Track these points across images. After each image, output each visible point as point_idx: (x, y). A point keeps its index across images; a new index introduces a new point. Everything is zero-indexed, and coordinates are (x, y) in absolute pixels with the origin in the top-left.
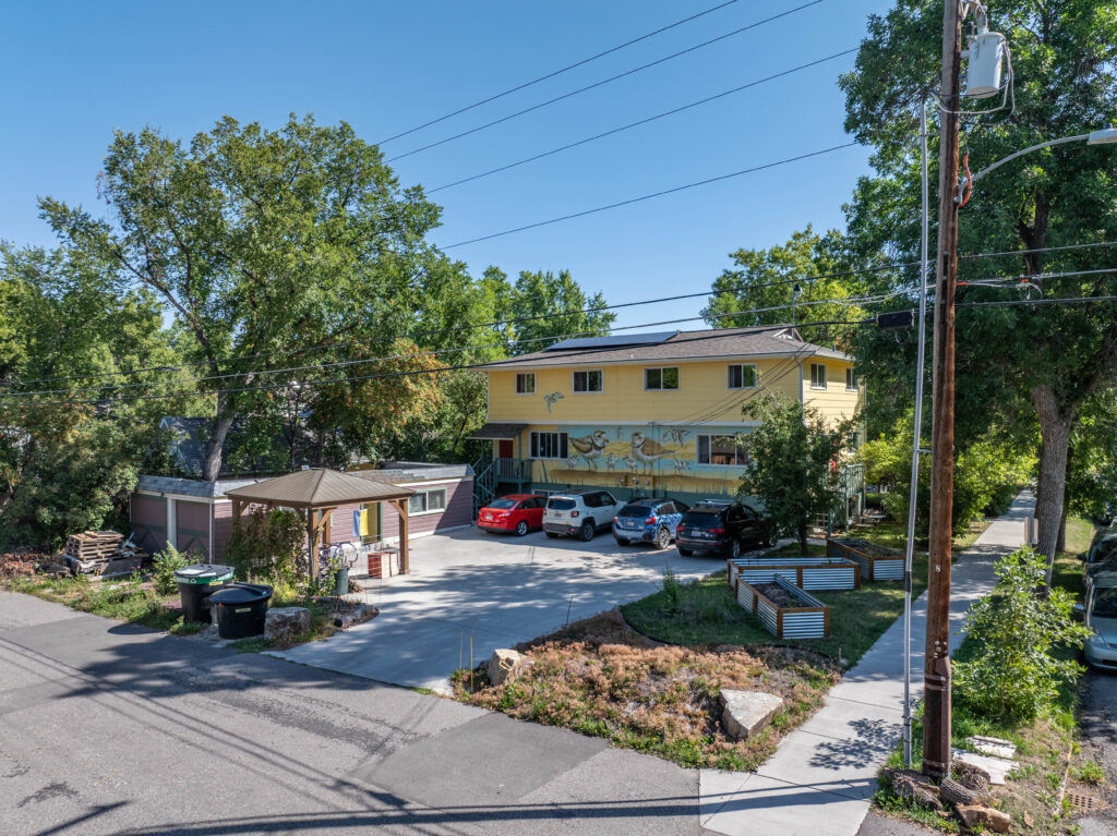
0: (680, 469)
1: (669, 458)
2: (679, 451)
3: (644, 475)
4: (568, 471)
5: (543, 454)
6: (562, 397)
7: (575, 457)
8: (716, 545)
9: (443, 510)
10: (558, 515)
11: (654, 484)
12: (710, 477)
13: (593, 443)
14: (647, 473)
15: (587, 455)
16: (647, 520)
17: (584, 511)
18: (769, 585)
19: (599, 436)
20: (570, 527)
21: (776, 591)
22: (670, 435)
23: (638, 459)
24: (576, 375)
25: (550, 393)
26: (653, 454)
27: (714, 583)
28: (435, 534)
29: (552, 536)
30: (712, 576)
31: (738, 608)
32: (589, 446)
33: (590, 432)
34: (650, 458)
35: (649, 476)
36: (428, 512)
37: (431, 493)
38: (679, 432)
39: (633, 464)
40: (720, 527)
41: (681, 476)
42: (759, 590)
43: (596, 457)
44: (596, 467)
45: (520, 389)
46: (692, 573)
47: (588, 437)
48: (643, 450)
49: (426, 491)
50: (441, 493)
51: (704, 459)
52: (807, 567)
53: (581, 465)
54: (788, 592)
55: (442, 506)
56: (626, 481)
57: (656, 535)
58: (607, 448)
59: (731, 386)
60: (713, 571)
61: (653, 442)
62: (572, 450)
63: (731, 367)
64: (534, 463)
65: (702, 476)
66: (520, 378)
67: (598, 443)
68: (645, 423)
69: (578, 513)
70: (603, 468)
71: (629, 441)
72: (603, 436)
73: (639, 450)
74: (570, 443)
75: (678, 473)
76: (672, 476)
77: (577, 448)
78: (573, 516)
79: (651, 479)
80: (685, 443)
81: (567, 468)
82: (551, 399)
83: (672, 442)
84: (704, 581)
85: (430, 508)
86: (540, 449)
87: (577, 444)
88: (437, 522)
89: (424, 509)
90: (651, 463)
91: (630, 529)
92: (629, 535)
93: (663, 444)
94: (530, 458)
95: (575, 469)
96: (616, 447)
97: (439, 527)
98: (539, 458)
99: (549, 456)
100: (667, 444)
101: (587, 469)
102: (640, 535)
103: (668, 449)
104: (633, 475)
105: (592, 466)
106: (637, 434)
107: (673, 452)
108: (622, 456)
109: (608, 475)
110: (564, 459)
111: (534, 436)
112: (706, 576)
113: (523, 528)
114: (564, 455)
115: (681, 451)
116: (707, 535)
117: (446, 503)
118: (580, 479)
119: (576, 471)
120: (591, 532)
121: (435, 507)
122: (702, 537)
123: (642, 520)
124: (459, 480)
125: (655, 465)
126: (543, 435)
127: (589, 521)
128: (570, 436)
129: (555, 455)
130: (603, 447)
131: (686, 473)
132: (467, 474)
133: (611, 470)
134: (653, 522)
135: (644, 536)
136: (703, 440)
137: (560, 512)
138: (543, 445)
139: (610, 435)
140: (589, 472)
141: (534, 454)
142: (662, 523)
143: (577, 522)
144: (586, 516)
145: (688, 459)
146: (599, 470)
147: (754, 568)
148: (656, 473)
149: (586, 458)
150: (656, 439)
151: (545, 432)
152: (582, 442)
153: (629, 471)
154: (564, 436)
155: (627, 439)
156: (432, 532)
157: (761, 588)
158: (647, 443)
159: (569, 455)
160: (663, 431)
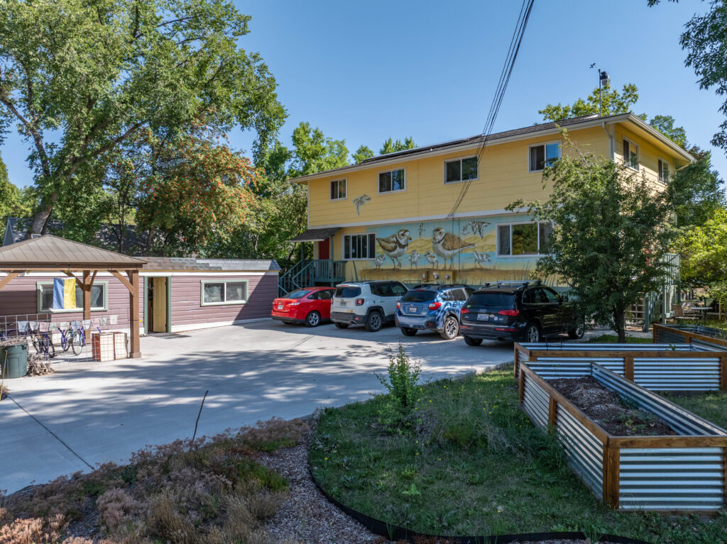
0: (479, 261)
1: (469, 251)
2: (480, 243)
3: (444, 270)
4: (376, 270)
5: (354, 256)
6: (369, 199)
7: (382, 256)
8: (507, 331)
9: (244, 302)
10: (343, 303)
11: (454, 279)
12: (511, 268)
13: (398, 242)
14: (448, 268)
15: (392, 253)
16: (431, 305)
17: (370, 299)
18: (581, 381)
19: (403, 235)
20: (354, 315)
21: (595, 392)
22: (469, 228)
23: (439, 254)
24: (381, 176)
25: (358, 196)
26: (453, 249)
27: (496, 379)
28: (234, 325)
29: (342, 326)
30: (497, 369)
31: (524, 421)
32: (393, 245)
33: (394, 231)
34: (450, 253)
35: (449, 270)
36: (226, 302)
37: (229, 285)
38: (479, 224)
39: (435, 259)
40: (513, 310)
41: (481, 269)
42: (560, 391)
43: (400, 255)
44: (400, 265)
45: (333, 196)
46: (472, 364)
47: (393, 236)
48: (443, 245)
49: (225, 281)
50: (242, 285)
51: (503, 250)
52: (641, 354)
53: (387, 264)
54: (615, 395)
55: (243, 298)
56: (428, 277)
57: (441, 323)
58: (409, 246)
59: (532, 169)
60: (500, 362)
61: (453, 236)
62: (378, 250)
63: (532, 149)
64: (347, 264)
65: (503, 268)
66: (334, 185)
67: (402, 242)
68: (444, 216)
69: (363, 301)
70: (406, 266)
71: (430, 238)
72: (407, 234)
73: (440, 247)
74: (377, 244)
75: (478, 266)
76: (472, 270)
77: (383, 247)
78: (357, 304)
79: (450, 274)
80: (484, 236)
81: (375, 267)
82: (360, 202)
83: (472, 235)
84: (484, 375)
85: (227, 300)
86: (351, 251)
87: (383, 243)
88: (237, 313)
89: (222, 299)
90: (452, 258)
91: (413, 317)
92: (411, 322)
93: (463, 238)
94: (343, 259)
95: (382, 267)
96: (418, 244)
97: (238, 318)
98: (352, 259)
99: (359, 257)
100: (467, 237)
101: (392, 267)
102: (422, 322)
103: (468, 242)
104: (433, 270)
105: (397, 264)
106: (438, 230)
107: (473, 245)
108: (424, 253)
109: (411, 272)
110: (372, 259)
111: (347, 238)
112: (489, 370)
113: (314, 318)
114: (372, 255)
115: (481, 243)
116: (496, 319)
117: (248, 296)
118: (385, 277)
119: (383, 270)
120: (379, 322)
121: (235, 297)
122: (490, 321)
123: (425, 305)
124: (263, 274)
125: (456, 259)
126: (354, 238)
127: (375, 310)
128: (376, 237)
129: (365, 256)
130: (407, 245)
131: (486, 265)
132: (271, 269)
133: (414, 267)
134: (437, 307)
135: (428, 324)
136: (503, 231)
137: (345, 300)
138: (354, 247)
139: (413, 233)
140: (394, 269)
141: (347, 256)
142: (449, 310)
143: (361, 311)
144: (373, 305)
145: (488, 252)
146: (402, 268)
147: (554, 355)
148: (456, 268)
149: (391, 257)
150: (456, 234)
151: (356, 234)
152: (387, 241)
153: (430, 266)
154: (372, 236)
155: (428, 235)
156: (231, 322)
157: (565, 388)
158: (448, 237)
159: (376, 255)
160: (463, 225)
